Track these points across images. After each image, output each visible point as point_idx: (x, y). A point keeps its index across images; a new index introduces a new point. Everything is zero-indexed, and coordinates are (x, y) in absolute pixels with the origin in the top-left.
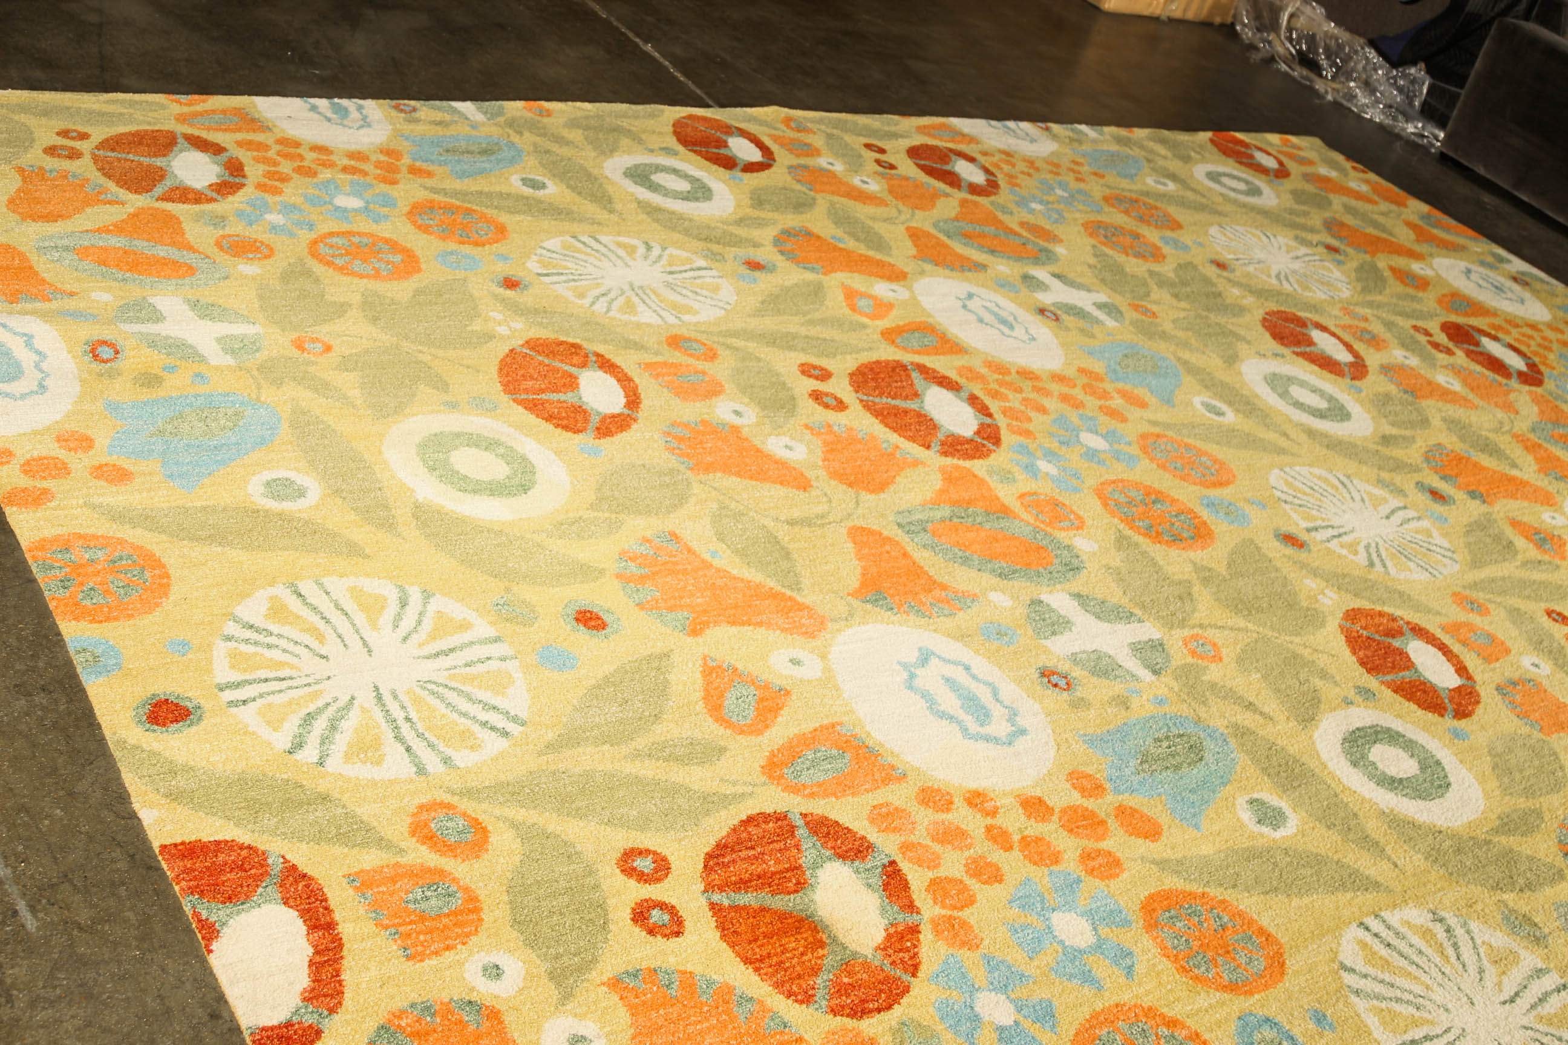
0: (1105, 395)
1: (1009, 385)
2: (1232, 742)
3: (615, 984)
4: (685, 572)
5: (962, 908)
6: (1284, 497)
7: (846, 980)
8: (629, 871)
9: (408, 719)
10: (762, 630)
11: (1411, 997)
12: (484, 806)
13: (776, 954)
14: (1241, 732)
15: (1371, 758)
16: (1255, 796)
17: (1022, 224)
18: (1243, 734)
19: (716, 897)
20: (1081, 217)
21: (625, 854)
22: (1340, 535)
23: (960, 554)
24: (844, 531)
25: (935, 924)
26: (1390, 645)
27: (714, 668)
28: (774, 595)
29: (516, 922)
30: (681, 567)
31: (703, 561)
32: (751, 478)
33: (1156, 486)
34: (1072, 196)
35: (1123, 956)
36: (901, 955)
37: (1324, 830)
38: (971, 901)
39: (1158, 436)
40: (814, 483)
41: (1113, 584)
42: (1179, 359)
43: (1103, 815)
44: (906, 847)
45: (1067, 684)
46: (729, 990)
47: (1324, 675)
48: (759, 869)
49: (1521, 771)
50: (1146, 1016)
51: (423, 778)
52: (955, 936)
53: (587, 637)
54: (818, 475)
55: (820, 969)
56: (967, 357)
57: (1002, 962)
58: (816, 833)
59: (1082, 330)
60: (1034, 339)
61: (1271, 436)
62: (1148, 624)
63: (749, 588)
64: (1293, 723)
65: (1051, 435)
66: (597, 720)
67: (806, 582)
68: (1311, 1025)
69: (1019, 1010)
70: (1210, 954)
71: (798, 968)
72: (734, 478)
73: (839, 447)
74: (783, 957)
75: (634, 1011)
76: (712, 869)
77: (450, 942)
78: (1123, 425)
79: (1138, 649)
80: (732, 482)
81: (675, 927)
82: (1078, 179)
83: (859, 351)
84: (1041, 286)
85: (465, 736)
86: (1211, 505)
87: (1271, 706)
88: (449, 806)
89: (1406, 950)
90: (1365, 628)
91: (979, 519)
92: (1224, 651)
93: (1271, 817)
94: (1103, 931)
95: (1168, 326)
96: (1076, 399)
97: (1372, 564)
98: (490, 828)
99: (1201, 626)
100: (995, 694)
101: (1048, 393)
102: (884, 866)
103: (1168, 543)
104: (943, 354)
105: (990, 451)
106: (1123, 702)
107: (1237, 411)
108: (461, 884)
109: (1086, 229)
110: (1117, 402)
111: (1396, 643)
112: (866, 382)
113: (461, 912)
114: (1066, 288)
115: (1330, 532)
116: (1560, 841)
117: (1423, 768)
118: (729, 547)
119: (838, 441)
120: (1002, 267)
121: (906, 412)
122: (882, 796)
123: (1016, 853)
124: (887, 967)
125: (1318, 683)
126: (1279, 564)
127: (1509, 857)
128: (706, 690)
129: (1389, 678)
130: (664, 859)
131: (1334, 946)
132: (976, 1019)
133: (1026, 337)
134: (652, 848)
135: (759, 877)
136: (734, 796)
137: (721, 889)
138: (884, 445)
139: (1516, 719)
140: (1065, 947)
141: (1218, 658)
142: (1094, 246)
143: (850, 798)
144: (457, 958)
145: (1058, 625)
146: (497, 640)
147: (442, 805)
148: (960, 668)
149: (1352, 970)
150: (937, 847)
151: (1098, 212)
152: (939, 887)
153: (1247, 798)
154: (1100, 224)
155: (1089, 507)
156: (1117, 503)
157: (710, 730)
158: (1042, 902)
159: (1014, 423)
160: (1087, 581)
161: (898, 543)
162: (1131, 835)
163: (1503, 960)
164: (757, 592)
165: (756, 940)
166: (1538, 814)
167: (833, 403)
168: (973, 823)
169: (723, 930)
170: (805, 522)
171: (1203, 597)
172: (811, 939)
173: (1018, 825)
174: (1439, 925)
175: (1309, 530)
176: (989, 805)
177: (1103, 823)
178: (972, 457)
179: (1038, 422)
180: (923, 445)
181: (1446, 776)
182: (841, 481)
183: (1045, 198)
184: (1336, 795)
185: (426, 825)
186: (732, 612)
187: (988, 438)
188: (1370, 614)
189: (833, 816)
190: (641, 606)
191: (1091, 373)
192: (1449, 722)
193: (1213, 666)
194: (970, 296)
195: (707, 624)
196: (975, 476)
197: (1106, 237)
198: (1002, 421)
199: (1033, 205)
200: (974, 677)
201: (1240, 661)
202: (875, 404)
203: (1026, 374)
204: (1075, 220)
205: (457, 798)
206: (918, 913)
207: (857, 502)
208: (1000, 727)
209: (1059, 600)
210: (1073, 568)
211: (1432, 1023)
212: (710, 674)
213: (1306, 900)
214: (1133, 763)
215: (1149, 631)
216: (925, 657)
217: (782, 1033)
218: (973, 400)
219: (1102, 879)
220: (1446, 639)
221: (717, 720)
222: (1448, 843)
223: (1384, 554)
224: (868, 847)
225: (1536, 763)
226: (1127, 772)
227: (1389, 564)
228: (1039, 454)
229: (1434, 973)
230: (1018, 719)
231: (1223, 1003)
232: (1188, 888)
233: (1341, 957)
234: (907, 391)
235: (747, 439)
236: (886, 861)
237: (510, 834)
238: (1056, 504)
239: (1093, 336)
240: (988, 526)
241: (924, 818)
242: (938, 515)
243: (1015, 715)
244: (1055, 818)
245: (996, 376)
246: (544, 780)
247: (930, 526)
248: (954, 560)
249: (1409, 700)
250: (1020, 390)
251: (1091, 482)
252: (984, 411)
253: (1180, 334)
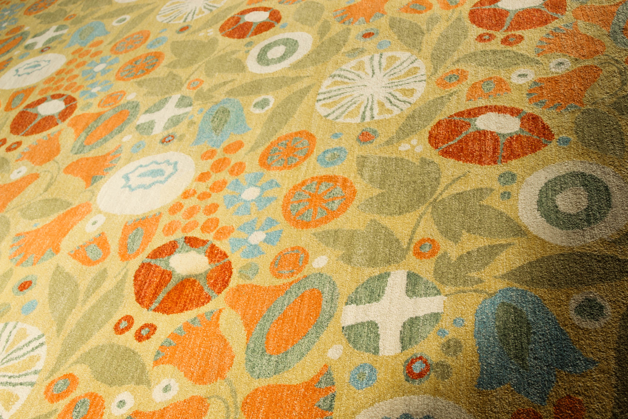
0: (88, 52)
1: (58, 81)
2: (231, 98)
3: (156, 362)
4: (34, 240)
5: (217, 225)
6: (168, 21)
7: (212, 281)
8: (122, 332)
9: (10, 377)
10: (75, 227)
11: (350, 103)
12: (62, 369)
13: (187, 299)
14: (230, 93)
15: (270, 58)
16: (254, 103)
17: (7, 34)
18: (232, 92)
19: (153, 307)
20: (22, 12)
21: (115, 329)
22: (194, 13)
23: (101, 140)
24: (63, 174)
25: (216, 238)
26: (240, 25)
27: (75, 253)
28: (66, 215)
29: (110, 385)
30: (31, 240)
31: (35, 231)
32: (19, 193)
33: (131, 58)
34: (11, 10)
35: (272, 184)
36: (217, 257)
37: (281, 90)
38: (217, 221)
39: (115, 45)
40: (38, 173)
41: (152, 97)
42: (96, 19)
43: (222, 157)
44: (184, 230)
45: (172, 137)
46: (187, 323)
47: (233, 53)
48: (154, 286)
49: (309, 16)
50: (295, 190)
51: (35, 386)
52: (225, 234)
53: (30, 291)
54: (37, 169)
55: (202, 287)
56: (37, 88)
57: (244, 224)
58: (157, 257)
59: (60, 43)
60: (49, 61)
61: (145, 9)
62: (173, 96)
63: (57, 221)
64: (241, 74)
65: (86, 80)
66: (62, 307)
67: (70, 200)
68: (336, 140)
69: (263, 230)
70: (291, 155)
71: (197, 295)
72: (15, 199)
73: (33, 154)
74: (189, 298)
75: (170, 362)
76: (142, 302)
77: (100, 413)
78: (102, 54)
79: (179, 105)
80: (15, 201)
81: (152, 328)
82: (7, 4)
83: (5, 123)
84: (33, 44)
85: (32, 360)
86: (151, 46)
87: (230, 77)
88: (52, 382)
89: (335, 93)
90: (229, 28)
91: (95, 125)
92: (201, 78)
93: (263, 104)
94: (259, 184)
95: (82, 14)
96: (81, 63)
97: (211, 10)
98: (71, 372)
99: (187, 79)
100: (157, 163)
101: (72, 70)
102: (185, 242)
103: (153, 69)
104: (29, 95)
105: (75, 105)
106: (192, 123)
107: (128, 13)
108: (83, 395)
109: (27, 14)
110: (93, 50)
111: (241, 22)
112: (18, 129)
113: (93, 402)
114: (41, 37)
115: (191, 15)
116: (339, 21)
117: (285, 45)
118: (37, 218)
119: (31, 154)
120: (16, 52)
121: (39, 123)
122: (161, 226)
123: (213, 194)
124: (218, 264)
125: (234, 56)
126: (187, 39)
127: (332, 40)
128: (80, 261)
129: (250, 33)
130: (127, 316)
131: (318, 114)
132: (256, 246)
133: (47, 63)
134: (120, 318)
135: (157, 287)
136: (124, 277)
137: (151, 303)
138: (45, 138)
139: (293, 5)
140: (255, 201)
141: (202, 82)
142: (35, 17)
143: (154, 237)
144: (107, 414)
145: (150, 125)
146: (6, 325)
147: (50, 384)
148: (139, 168)
149: (329, 115)
150: (192, 219)
151: (24, 6)
152: (205, 228)
153: (252, 106)
154: (29, 9)
155: (120, 86)
156: (126, 76)
157: (95, 270)
158: (235, 197)
159: (72, 89)
160: (144, 105)
161: (81, 159)
162: (235, 152)
163: (361, 66)
164: (60, 220)
165: (177, 303)
166: (326, 21)
167: (16, 145)
168: (193, 201)
169: (165, 312)
170: (50, 185)
171: (179, 71)
172: (190, 284)
173: (204, 187)
174: (335, 78)
175: (185, 21)
176: (191, 192)
177: (225, 159)
178: (73, 112)
179: (78, 81)
180: (55, 125)
181: (293, 40)
182: (45, 163)
183: (4, 19)
184: (273, 78)
185: (53, 395)
186: (61, 233)
187: (70, 102)
188: (226, 23)
189: (155, 247)
190: (33, 264)
191: (76, 51)
192: (278, 26)
193: (203, 85)
194: (17, 71)
195: (58, 245)
196: (80, 116)
197: (35, 10)
198: (69, 93)
199: (4, 25)
200: (146, 166)
201: (208, 75)
202: (28, 131)
203: (59, 73)
204: (20, 15)
205: (51, 377)
206: (208, 241)
207: (57, 162)
208: (169, 170)
209: (143, 119)
210: (136, 106)
211: (362, 102)
212: (76, 256)
213: (297, 112)
214: (213, 135)
215: (176, 97)
216: (127, 178)
217: (213, 315)
218: (54, 97)
219: (242, 172)
220: (253, 6)
221: (94, 265)
222: (314, 55)
223: (211, 4)
224: (174, 243)
225: (311, 9)
226: (215, 138)
227: (215, 5)
228: (89, 89)
229: (348, 90)
230: (170, 162)
231: (309, 162)
232: (266, 146)
233: (323, 115)
234: (32, 117)
235: (4, 185)
236: (183, 240)
237: (78, 366)
238: (110, 96)
239: (65, 41)
240: (100, 124)
241: (179, 217)
242: (83, 138)
243: (169, 161)
244: (212, 173)
245: (52, 83)
246: (68, 341)
247: (84, 144)
248: (102, 144)
249: (262, 32)
250: (63, 79)
251: (113, 78)
252: (60, 96)
253: (88, 12)
